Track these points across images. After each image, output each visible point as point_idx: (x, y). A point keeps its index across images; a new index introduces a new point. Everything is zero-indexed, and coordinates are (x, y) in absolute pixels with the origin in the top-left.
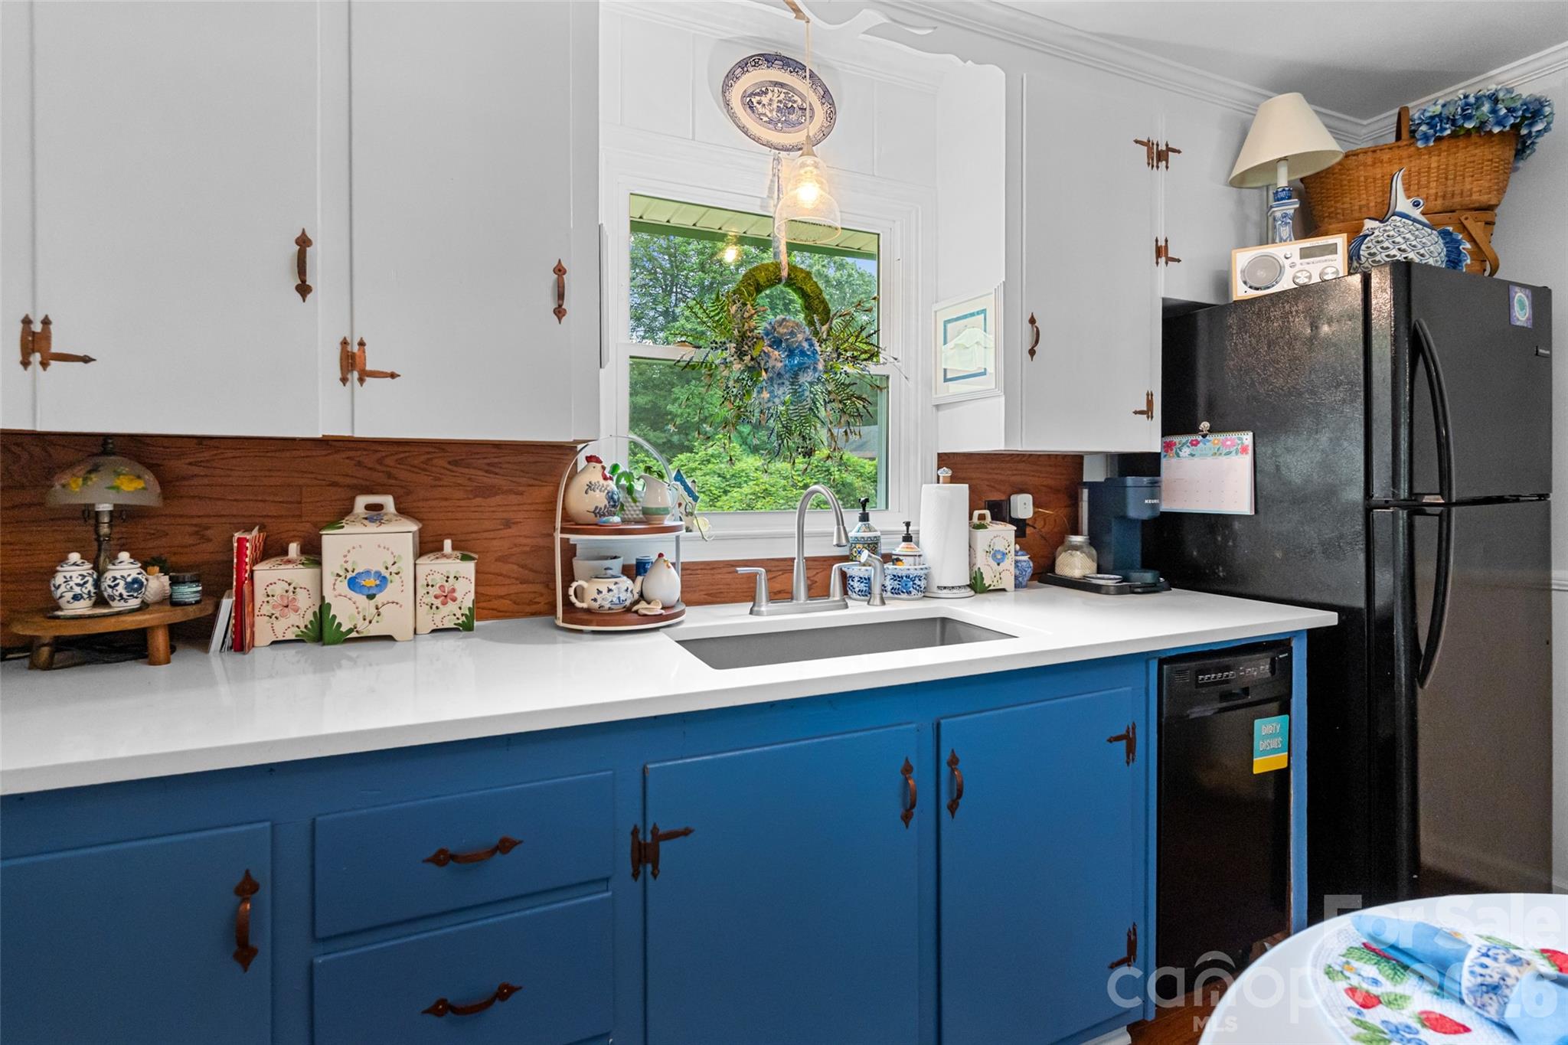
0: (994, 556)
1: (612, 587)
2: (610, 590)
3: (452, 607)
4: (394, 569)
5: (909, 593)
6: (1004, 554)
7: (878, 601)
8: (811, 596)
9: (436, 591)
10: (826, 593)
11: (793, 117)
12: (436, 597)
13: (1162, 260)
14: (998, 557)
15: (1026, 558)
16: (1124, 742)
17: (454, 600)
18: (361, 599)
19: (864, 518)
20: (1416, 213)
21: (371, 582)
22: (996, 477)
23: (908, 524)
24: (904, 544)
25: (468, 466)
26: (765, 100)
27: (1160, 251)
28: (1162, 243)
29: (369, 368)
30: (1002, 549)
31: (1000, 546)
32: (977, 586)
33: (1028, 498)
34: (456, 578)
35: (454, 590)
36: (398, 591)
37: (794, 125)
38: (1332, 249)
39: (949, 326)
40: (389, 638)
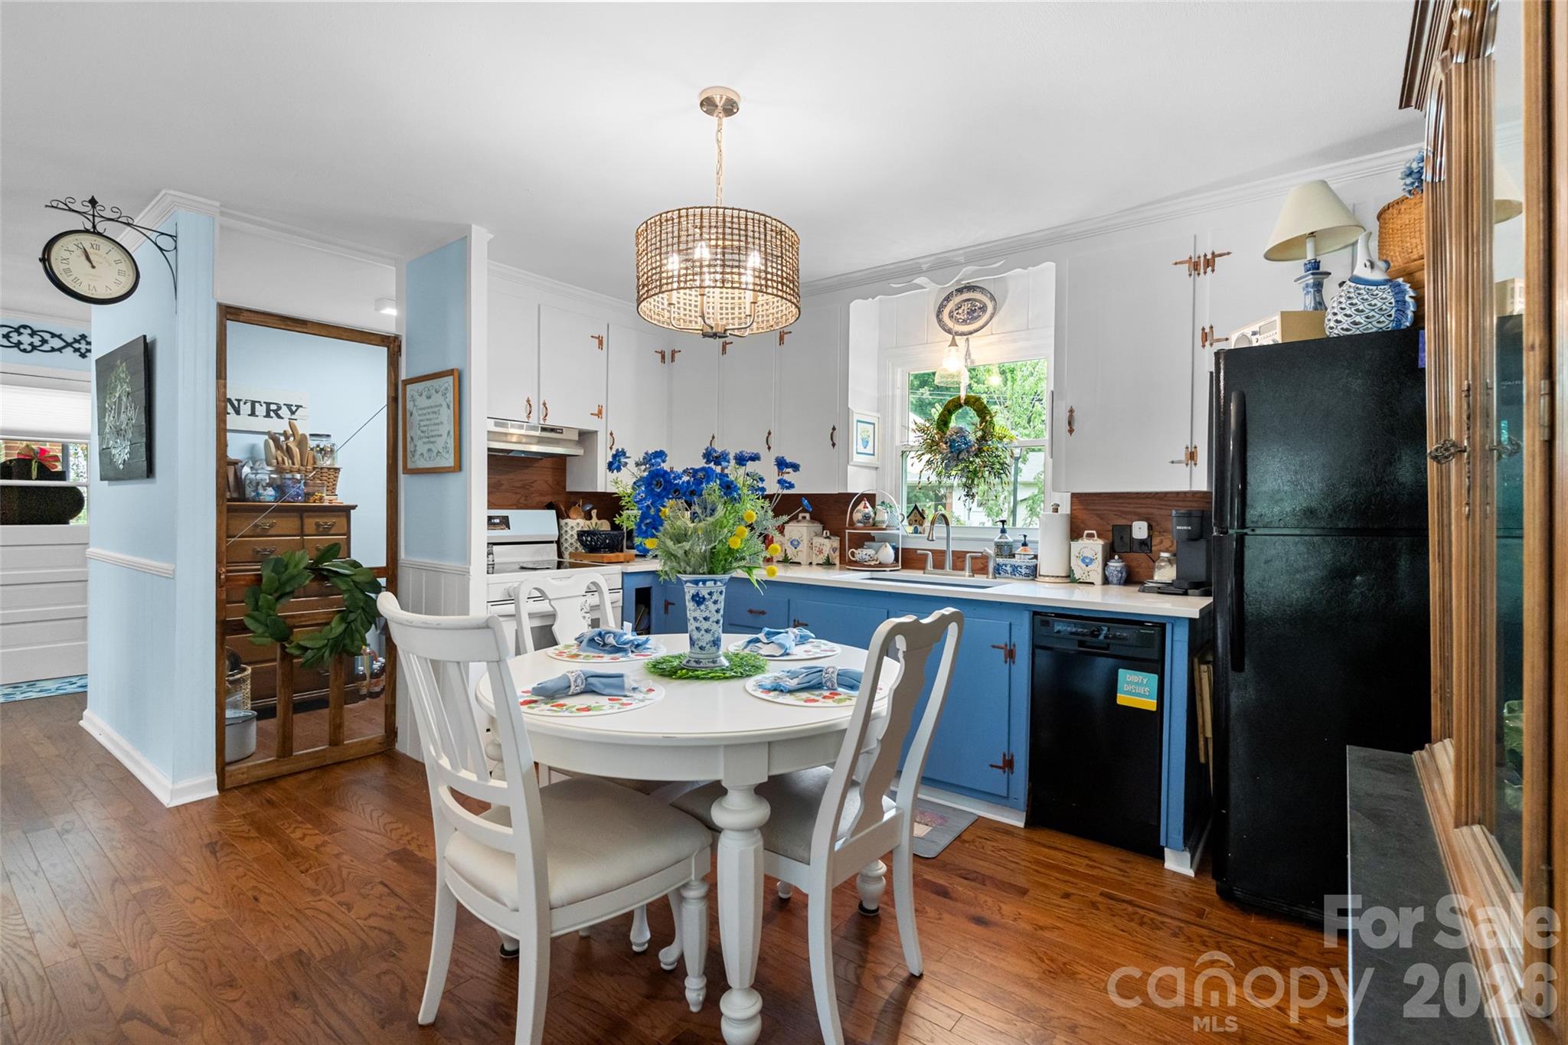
0: (1083, 561)
3: (822, 555)
6: (1092, 560)
7: (991, 576)
8: (935, 567)
9: (818, 549)
10: (963, 569)
11: (975, 314)
12: (818, 552)
14: (1087, 561)
15: (1120, 565)
16: (1001, 651)
19: (1005, 531)
21: (796, 543)
22: (1123, 509)
23: (1025, 536)
24: (1023, 548)
26: (960, 311)
27: (1207, 336)
28: (1207, 330)
30: (1090, 556)
31: (1089, 554)
32: (1070, 578)
33: (1144, 525)
34: (823, 545)
35: (823, 550)
36: (804, 547)
37: (976, 318)
38: (1274, 326)
40: (799, 563)
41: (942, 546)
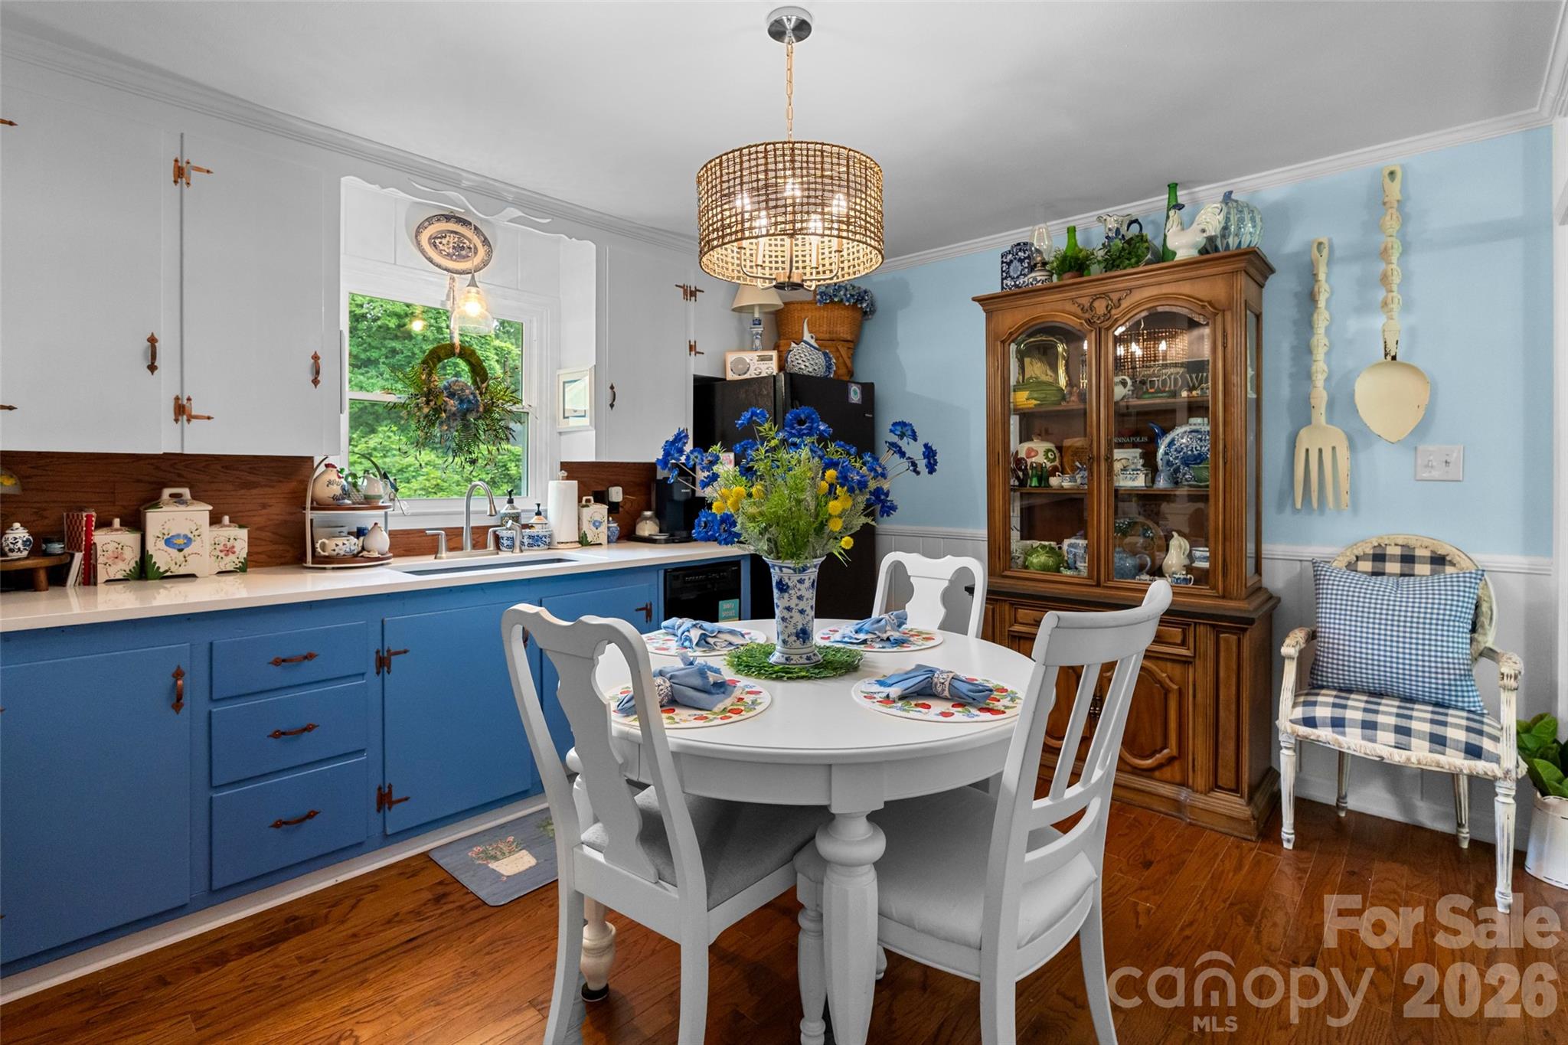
0: (594, 524)
1: (346, 542)
2: (344, 544)
3: (232, 557)
4: (196, 533)
5: (539, 546)
6: (600, 523)
7: (518, 550)
8: (475, 547)
9: (221, 547)
10: (485, 546)
11: (464, 253)
12: (221, 551)
13: (693, 353)
14: (597, 524)
15: (615, 525)
16: (644, 612)
17: (234, 553)
18: (174, 552)
19: (511, 501)
20: (813, 342)
21: (181, 541)
22: (600, 476)
23: (539, 505)
24: (536, 517)
25: (237, 469)
26: (444, 241)
27: (692, 348)
28: (693, 343)
29: (193, 413)
30: (599, 520)
31: (598, 518)
32: (583, 541)
33: (619, 489)
34: (235, 539)
35: (233, 547)
36: (199, 546)
37: (464, 257)
38: (770, 359)
39: (566, 385)
40: (193, 576)
41: (460, 522)
